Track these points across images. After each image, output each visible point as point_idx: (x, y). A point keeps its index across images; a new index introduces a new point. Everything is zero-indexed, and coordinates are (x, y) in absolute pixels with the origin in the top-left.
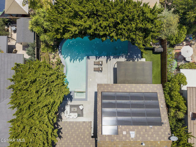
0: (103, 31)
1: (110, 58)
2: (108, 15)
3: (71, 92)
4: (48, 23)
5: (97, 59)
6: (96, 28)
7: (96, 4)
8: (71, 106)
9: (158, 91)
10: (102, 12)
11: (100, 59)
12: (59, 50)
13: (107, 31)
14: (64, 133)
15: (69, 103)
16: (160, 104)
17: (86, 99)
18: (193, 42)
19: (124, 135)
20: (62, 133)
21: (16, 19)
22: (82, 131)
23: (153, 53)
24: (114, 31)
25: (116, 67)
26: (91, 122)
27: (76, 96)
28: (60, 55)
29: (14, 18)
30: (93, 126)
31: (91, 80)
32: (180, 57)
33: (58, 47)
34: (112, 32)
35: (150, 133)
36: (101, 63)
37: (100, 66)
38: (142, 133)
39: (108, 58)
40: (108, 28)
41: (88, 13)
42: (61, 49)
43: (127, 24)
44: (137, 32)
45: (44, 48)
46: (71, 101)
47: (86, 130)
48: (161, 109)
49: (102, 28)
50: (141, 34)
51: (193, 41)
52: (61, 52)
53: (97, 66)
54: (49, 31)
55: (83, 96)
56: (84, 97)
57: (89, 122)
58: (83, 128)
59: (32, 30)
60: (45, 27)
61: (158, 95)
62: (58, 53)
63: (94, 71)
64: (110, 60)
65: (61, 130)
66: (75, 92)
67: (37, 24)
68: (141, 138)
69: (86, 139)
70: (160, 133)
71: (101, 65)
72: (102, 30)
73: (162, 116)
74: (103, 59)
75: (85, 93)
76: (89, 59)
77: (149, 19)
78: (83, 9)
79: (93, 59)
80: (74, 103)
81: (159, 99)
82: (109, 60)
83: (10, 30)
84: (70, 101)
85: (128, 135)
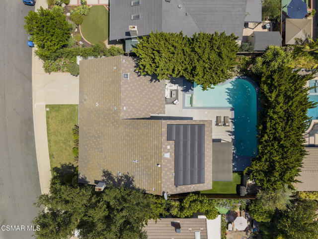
0: (270, 126)
1: (232, 135)
2: (289, 132)
3: (193, 90)
4: (276, 67)
5: (231, 120)
6: (273, 119)
7: (300, 118)
8: (177, 91)
9: (205, 184)
10: (291, 125)
11: (231, 124)
12: (242, 76)
13: (270, 130)
14: (155, 84)
15: (180, 88)
16: (194, 185)
17: (184, 107)
18: (249, 234)
19: (166, 146)
20: (155, 82)
21: (280, 31)
22: (157, 104)
23: (237, 185)
24: (270, 138)
25: (222, 141)
26: (164, 113)
27: (188, 95)
28: (236, 77)
29: (280, 28)
30: (160, 115)
31: (206, 113)
32: (232, 217)
33: (245, 75)
34: (268, 136)
35: (168, 173)
36: (227, 124)
37: (223, 123)
38: (168, 165)
39: (233, 133)
40: (274, 131)
41: (290, 110)
42: (242, 78)
43: (277, 152)
44: (267, 163)
45: (246, 60)
46: (183, 91)
47: (157, 108)
48: (189, 186)
49: (274, 125)
50: (266, 167)
51: (251, 233)
52: (239, 78)
53: (222, 120)
54: (267, 68)
55: (187, 104)
56: (186, 106)
57: (164, 111)
58: (159, 105)
59: (268, 49)
60: (273, 63)
61: (202, 185)
62: (238, 75)
63: (217, 117)
64: (230, 135)
65: (157, 81)
66: (192, 95)
67: (276, 54)
68: (164, 163)
69: (149, 108)
70: (168, 183)
71: (224, 125)
72: (272, 125)
73: (183, 187)
74: (231, 127)
75: (190, 106)
76: (231, 110)
77: (284, 175)
78: (294, 105)
79: (231, 115)
80: (181, 93)
81: (198, 185)
82: (230, 133)
83: (266, 22)
84: (182, 89)
85: (166, 150)
